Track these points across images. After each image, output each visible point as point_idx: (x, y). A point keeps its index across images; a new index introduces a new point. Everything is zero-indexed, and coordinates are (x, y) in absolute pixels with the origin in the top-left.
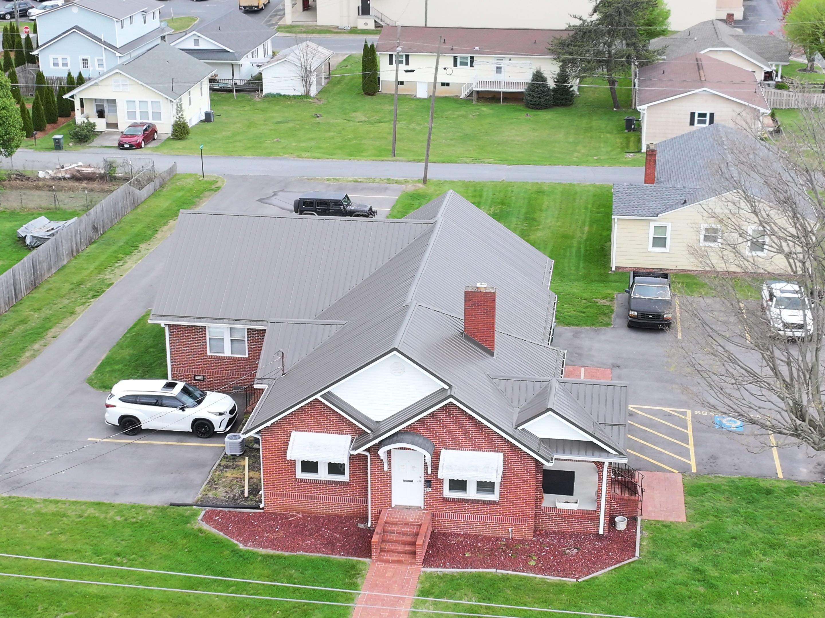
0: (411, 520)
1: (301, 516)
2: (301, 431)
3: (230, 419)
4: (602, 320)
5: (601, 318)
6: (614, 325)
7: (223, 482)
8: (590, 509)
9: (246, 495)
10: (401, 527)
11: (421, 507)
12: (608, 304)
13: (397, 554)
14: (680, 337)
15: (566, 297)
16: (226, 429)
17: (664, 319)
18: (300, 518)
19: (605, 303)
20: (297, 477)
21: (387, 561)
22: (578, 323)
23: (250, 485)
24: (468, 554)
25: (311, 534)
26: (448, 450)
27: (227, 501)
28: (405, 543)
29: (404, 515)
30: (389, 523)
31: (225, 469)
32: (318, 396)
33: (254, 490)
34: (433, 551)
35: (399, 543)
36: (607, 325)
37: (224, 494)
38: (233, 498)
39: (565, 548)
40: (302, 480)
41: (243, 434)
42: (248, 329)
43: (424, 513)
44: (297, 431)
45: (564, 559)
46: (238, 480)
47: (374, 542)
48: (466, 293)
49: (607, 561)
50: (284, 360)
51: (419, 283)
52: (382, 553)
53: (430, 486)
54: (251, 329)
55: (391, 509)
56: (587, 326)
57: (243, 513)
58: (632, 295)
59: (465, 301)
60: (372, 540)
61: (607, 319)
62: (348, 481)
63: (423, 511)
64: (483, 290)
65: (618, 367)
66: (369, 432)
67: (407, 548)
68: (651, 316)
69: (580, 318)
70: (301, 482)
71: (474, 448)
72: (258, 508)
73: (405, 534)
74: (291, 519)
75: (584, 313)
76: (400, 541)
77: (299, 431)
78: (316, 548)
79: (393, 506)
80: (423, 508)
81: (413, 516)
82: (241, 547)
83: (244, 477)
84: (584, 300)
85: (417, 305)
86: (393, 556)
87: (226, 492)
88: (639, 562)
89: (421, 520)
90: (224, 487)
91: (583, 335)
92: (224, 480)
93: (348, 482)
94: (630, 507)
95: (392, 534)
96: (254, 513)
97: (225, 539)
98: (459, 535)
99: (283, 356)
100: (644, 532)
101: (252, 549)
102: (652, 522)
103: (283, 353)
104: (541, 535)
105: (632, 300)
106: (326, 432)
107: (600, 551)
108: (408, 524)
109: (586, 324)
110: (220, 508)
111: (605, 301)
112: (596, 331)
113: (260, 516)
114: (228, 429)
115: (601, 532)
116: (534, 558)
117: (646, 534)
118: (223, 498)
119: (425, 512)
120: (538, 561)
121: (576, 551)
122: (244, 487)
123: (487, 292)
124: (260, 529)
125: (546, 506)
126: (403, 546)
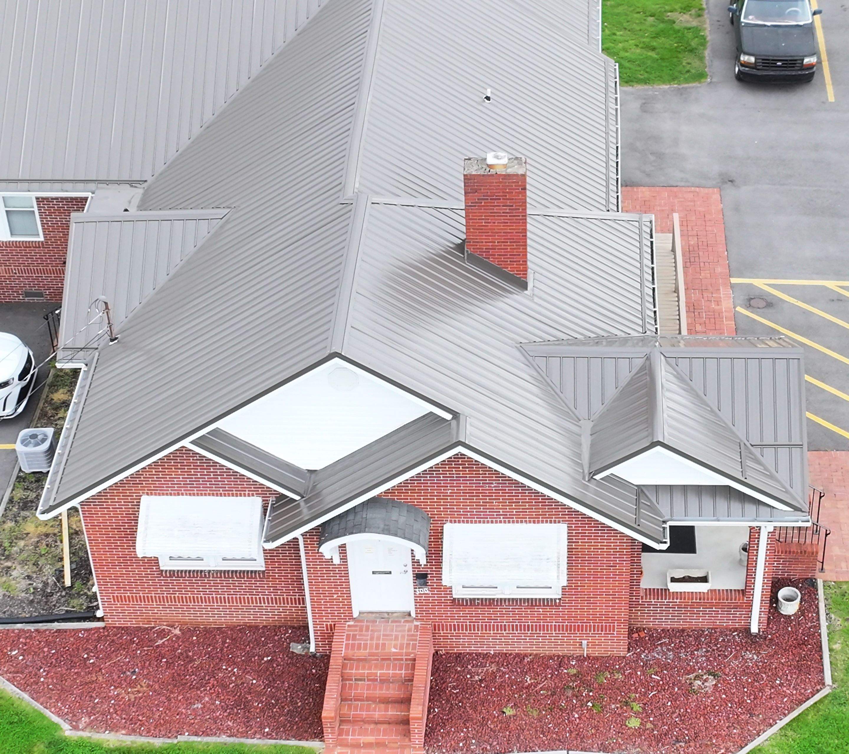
0: (394, 650)
1: (177, 632)
2: (159, 494)
3: (22, 389)
4: (688, 67)
5: (686, 59)
6: (712, 77)
7: (22, 551)
8: (733, 588)
9: (68, 582)
10: (376, 667)
11: (409, 614)
12: (694, 24)
13: (372, 726)
14: (831, 98)
15: (616, 11)
16: (16, 410)
17: (803, 67)
18: (178, 637)
19: (688, 22)
20: (161, 568)
21: (356, 746)
22: (646, 75)
23: (73, 553)
24: (509, 712)
25: (202, 684)
26: (457, 524)
27: (32, 601)
28: (385, 701)
29: (378, 638)
30: (350, 659)
31: (23, 513)
32: (186, 443)
33: (82, 566)
34: (441, 707)
35: (374, 701)
36: (700, 76)
37: (24, 584)
38: (43, 590)
39: (692, 676)
40: (172, 573)
41: (43, 513)
42: (37, 198)
43: (416, 627)
44: (151, 494)
45: (693, 705)
46: (50, 540)
47: (326, 718)
48: (468, 179)
49: (773, 703)
50: (111, 316)
51: (365, 128)
52: (345, 727)
53: (425, 584)
54: (43, 199)
55: (351, 623)
56: (664, 83)
57: (65, 631)
58: (742, 19)
59: (465, 193)
60: (323, 715)
61: (696, 63)
62: (264, 569)
63: (416, 623)
64: (501, 171)
65: (731, 181)
66: (297, 498)
67: (393, 712)
68: (779, 64)
69: (649, 62)
70: (170, 576)
71: (508, 518)
72: (95, 619)
73: (384, 681)
74: (160, 642)
75: (653, 49)
76: (376, 698)
77: (156, 494)
78: (215, 720)
79: (355, 615)
80: (413, 615)
81: (396, 638)
82: (68, 733)
83: (61, 531)
84: (651, 16)
85: (369, 203)
86: (366, 734)
87: (29, 577)
88: (833, 697)
89: (414, 646)
90: (24, 563)
91: (658, 106)
92: (22, 543)
93: (263, 572)
94: (802, 563)
95: (360, 682)
96: (86, 630)
97: (35, 711)
98: (486, 656)
99: (107, 308)
100: (833, 616)
101: (89, 735)
102: (845, 587)
103: (106, 303)
104: (640, 642)
105: (745, 32)
106: (209, 494)
107: (757, 678)
108: (389, 659)
109: (661, 80)
110: (19, 626)
111: (686, 17)
112: (680, 92)
113: (99, 640)
114: (20, 410)
115: (754, 629)
116: (637, 707)
117: (839, 622)
118: (23, 594)
119: (418, 623)
120: (644, 715)
121: (711, 682)
122: (61, 559)
123: (509, 175)
124: (100, 678)
125: (648, 587)
126: (382, 706)
